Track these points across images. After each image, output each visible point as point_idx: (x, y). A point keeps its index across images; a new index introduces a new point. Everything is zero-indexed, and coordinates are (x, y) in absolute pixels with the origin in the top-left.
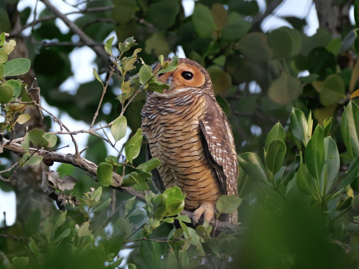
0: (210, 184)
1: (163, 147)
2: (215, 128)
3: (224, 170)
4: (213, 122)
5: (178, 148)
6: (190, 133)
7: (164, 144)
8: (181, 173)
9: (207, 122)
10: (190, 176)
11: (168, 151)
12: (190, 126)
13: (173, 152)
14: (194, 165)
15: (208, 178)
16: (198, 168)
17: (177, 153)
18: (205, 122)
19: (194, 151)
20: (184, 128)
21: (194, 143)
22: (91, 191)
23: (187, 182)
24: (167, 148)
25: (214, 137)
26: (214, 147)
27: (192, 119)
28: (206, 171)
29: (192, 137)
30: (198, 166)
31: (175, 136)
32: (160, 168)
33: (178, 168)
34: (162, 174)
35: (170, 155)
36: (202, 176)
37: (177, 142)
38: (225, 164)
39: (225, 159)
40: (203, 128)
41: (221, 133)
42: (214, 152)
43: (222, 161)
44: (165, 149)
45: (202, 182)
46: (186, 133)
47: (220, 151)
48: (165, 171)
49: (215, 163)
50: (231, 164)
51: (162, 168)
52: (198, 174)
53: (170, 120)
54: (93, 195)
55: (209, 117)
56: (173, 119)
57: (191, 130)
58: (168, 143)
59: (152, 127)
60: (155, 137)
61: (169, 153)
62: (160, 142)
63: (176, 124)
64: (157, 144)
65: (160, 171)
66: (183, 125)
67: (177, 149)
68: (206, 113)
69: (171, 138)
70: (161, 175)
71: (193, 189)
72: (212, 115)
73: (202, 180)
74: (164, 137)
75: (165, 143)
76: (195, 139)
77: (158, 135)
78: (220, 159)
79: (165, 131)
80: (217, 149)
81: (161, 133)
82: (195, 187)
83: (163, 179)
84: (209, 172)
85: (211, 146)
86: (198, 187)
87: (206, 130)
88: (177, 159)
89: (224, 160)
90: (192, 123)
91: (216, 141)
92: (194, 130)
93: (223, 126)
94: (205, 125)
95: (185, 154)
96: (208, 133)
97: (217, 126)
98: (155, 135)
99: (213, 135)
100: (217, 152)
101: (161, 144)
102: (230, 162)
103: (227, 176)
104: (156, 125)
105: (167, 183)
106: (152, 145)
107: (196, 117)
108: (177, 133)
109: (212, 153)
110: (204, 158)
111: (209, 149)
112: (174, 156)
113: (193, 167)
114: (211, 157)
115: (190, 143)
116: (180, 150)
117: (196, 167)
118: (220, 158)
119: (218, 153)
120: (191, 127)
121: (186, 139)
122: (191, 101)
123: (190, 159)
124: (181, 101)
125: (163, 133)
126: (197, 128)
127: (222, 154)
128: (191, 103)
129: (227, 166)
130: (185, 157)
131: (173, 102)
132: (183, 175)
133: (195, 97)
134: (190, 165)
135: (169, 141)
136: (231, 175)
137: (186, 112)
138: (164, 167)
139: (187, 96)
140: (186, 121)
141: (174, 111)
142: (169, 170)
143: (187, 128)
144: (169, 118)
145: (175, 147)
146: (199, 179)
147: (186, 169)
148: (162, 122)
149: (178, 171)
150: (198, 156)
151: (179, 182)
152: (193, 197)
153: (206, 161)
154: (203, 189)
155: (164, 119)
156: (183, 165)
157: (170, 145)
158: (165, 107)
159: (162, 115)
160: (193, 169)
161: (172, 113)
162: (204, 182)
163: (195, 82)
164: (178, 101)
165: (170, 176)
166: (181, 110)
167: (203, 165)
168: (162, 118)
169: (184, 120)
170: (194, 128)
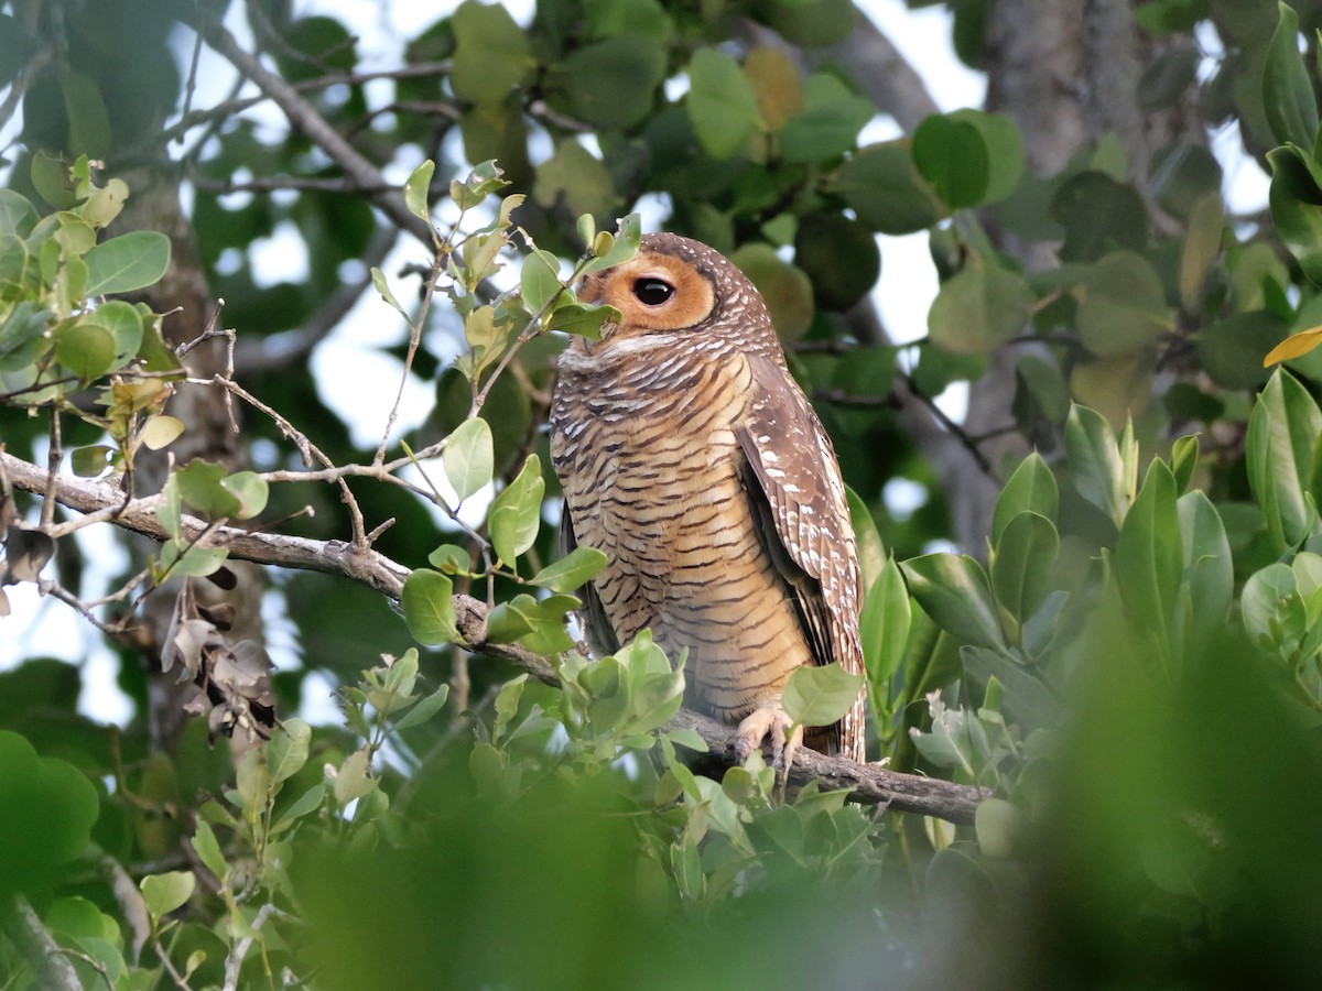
0: (779, 633)
1: (620, 521)
2: (792, 457)
3: (826, 593)
4: (784, 438)
5: (668, 522)
6: (707, 472)
7: (623, 511)
8: (683, 602)
9: (765, 439)
10: (711, 610)
11: (637, 534)
12: (703, 452)
13: (654, 536)
14: (724, 576)
15: (772, 615)
16: (737, 584)
17: (667, 540)
18: (759, 437)
19: (721, 530)
20: (686, 457)
21: (719, 506)
22: (382, 664)
23: (704, 633)
24: (635, 522)
25: (790, 488)
26: (793, 519)
27: (711, 426)
28: (764, 593)
29: (713, 486)
30: (736, 578)
31: (657, 484)
32: (605, 587)
33: (674, 587)
34: (613, 606)
35: (646, 545)
36: (752, 610)
37: (666, 501)
38: (827, 572)
39: (828, 557)
40: (754, 458)
41: (809, 472)
42: (792, 536)
43: (818, 564)
44: (627, 525)
45: (753, 627)
46: (690, 473)
47: (812, 531)
48: (623, 596)
49: (795, 569)
50: (843, 573)
51: (613, 588)
52: (740, 603)
53: (634, 434)
54: (392, 678)
55: (770, 422)
56: (643, 429)
57: (710, 464)
58: (636, 505)
60: (589, 491)
61: (639, 538)
62: (611, 503)
63: (653, 445)
64: (596, 511)
65: (605, 596)
66: (683, 446)
67: (664, 524)
68: (759, 408)
69: (643, 491)
70: (608, 609)
71: (724, 653)
72: (779, 413)
73: (753, 623)
74: (619, 488)
75: (626, 508)
76: (729, 490)
77: (602, 483)
78: (812, 557)
79: (622, 467)
80: (802, 525)
81: (610, 474)
82: (730, 646)
83: (615, 622)
84: (775, 595)
85: (782, 517)
86: (742, 646)
87: (765, 464)
88: (667, 558)
89: (824, 559)
90: (712, 440)
91: (797, 500)
92: (719, 463)
93: (812, 447)
94: (760, 450)
95: (694, 542)
96: (772, 473)
97: (797, 452)
98: (590, 482)
99: (787, 480)
100: (801, 533)
101: (612, 509)
102: (842, 564)
103: (835, 610)
104: (591, 452)
105: (629, 635)
106: (582, 514)
107: (722, 422)
108: (664, 475)
109: (786, 539)
110: (757, 550)
111: (777, 525)
112: (659, 547)
113: (719, 581)
114: (784, 552)
115: (706, 506)
116: (675, 530)
117: (729, 582)
118: (814, 555)
119: (806, 537)
120: (706, 453)
121: (692, 494)
122: (692, 374)
123: (708, 556)
124: (656, 377)
125: (617, 474)
126: (729, 455)
127: (818, 540)
128: (695, 381)
129: (833, 580)
130: (693, 550)
131: (630, 381)
132: (690, 609)
133: (706, 361)
134: (711, 576)
135: (638, 502)
136: (846, 609)
137: (682, 406)
138: (619, 582)
139: (671, 362)
140: (691, 434)
141: (641, 405)
142: (638, 594)
143: (696, 457)
144: (630, 429)
145: (660, 519)
146: (743, 619)
147: (698, 588)
148: (610, 442)
149: (675, 596)
150: (734, 545)
151: (680, 631)
152: (729, 679)
153: (762, 562)
154: (759, 650)
155: (615, 433)
156: (688, 576)
157: (642, 512)
158: (608, 398)
159: (610, 423)
160: (722, 589)
161: (635, 414)
162: (760, 627)
163: (677, 310)
164: (644, 376)
165: (640, 613)
166: (665, 400)
167: (753, 573)
168: (608, 430)
169: (682, 433)
170: (717, 456)
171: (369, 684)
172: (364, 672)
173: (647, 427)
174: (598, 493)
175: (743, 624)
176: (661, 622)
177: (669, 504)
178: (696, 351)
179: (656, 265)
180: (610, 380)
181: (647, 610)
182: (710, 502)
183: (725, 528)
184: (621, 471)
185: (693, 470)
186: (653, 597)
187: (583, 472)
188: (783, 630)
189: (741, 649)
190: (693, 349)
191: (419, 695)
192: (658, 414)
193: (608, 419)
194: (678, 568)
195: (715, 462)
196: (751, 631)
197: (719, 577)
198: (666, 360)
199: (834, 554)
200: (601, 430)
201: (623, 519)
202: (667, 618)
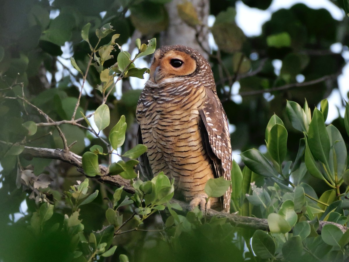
0: (206, 175)
1: (158, 135)
2: (216, 120)
3: (223, 164)
4: (214, 113)
5: (175, 137)
6: (189, 122)
7: (160, 132)
8: (177, 163)
9: (208, 113)
10: (186, 166)
11: (164, 140)
12: (188, 116)
13: (169, 141)
14: (191, 155)
15: (205, 169)
16: (195, 158)
17: (173, 143)
18: (206, 112)
19: (192, 141)
20: (183, 117)
21: (192, 134)
23: (182, 173)
24: (163, 136)
25: (215, 130)
26: (215, 139)
27: (191, 108)
28: (203, 162)
29: (190, 127)
30: (195, 156)
31: (172, 125)
32: (151, 155)
33: (174, 158)
34: (153, 161)
35: (166, 143)
36: (199, 167)
37: (174, 131)
38: (223, 157)
39: (224, 152)
40: (204, 119)
41: (220, 125)
42: (214, 145)
43: (221, 154)
44: (161, 136)
45: (199, 172)
46: (184, 123)
47: (220, 144)
48: (157, 159)
49: (214, 155)
50: (228, 158)
51: (154, 156)
52: (195, 165)
53: (166, 108)
55: (210, 108)
56: (170, 107)
57: (190, 120)
58: (164, 131)
59: (147, 113)
60: (149, 124)
61: (164, 141)
62: (156, 129)
63: (172, 113)
64: (151, 131)
65: (151, 158)
66: (182, 114)
67: (173, 138)
68: (207, 103)
69: (167, 127)
70: (150, 162)
71: (188, 179)
72: (213, 105)
74: (159, 124)
75: (161, 131)
76: (195, 129)
77: (154, 122)
78: (219, 152)
79: (161, 118)
80: (217, 142)
81: (157, 120)
82: (191, 178)
84: (206, 163)
85: (211, 138)
86: (195, 177)
87: (207, 121)
88: (173, 148)
89: (223, 153)
90: (192, 112)
91: (216, 134)
92: (193, 120)
93: (221, 117)
94: (206, 116)
95: (182, 144)
96: (209, 124)
97: (218, 118)
98: (149, 121)
99: (214, 127)
101: (156, 131)
102: (228, 155)
103: (225, 170)
104: (152, 112)
105: (156, 171)
106: (146, 131)
107: (195, 107)
108: (175, 122)
109: (212, 146)
110: (202, 148)
111: (210, 141)
112: (171, 145)
113: (189, 157)
114: (211, 150)
115: (188, 133)
116: (176, 140)
117: (192, 157)
119: (218, 145)
120: (189, 116)
121: (184, 129)
122: (188, 91)
123: (187, 149)
124: (176, 91)
125: (159, 120)
126: (197, 118)
127: (222, 147)
128: (189, 94)
129: (225, 160)
130: (182, 146)
131: (167, 91)
132: (179, 165)
133: (193, 87)
134: (187, 155)
135: (165, 130)
136: (228, 169)
137: (183, 101)
138: (156, 154)
139: (181, 86)
140: (185, 110)
141: (170, 99)
142: (162, 158)
143: (186, 117)
144: (165, 106)
145: (172, 136)
146: (196, 169)
147: (182, 159)
148: (158, 109)
149: (174, 161)
150: (195, 146)
151: (175, 172)
152: (189, 188)
153: (203, 152)
154: (200, 180)
155: (160, 107)
156: (179, 155)
157: (166, 133)
158: (160, 95)
159: (159, 104)
160: (190, 159)
161: (168, 102)
162: (201, 173)
163: (184, 69)
164: (172, 90)
165: (162, 165)
166: (178, 99)
167: (200, 155)
168: (158, 106)
169: (182, 110)
170: (193, 118)
171: (73, 190)
172: (71, 187)
173: (171, 107)
174: (152, 125)
175: (196, 171)
176: (168, 168)
177: (175, 132)
178: (190, 84)
179: (177, 55)
180: (161, 90)
181: (165, 164)
182: (189, 132)
183: (193, 141)
184: (161, 119)
185: (185, 122)
186: (167, 160)
187: (147, 118)
188: (208, 174)
189: (194, 179)
190: (189, 83)
191: (89, 193)
192: (176, 103)
193: (159, 102)
194: (176, 152)
195: (192, 120)
196: (198, 173)
197: (190, 156)
198: (180, 86)
199: (226, 152)
200: (156, 105)
201: (160, 134)
202: (171, 167)
